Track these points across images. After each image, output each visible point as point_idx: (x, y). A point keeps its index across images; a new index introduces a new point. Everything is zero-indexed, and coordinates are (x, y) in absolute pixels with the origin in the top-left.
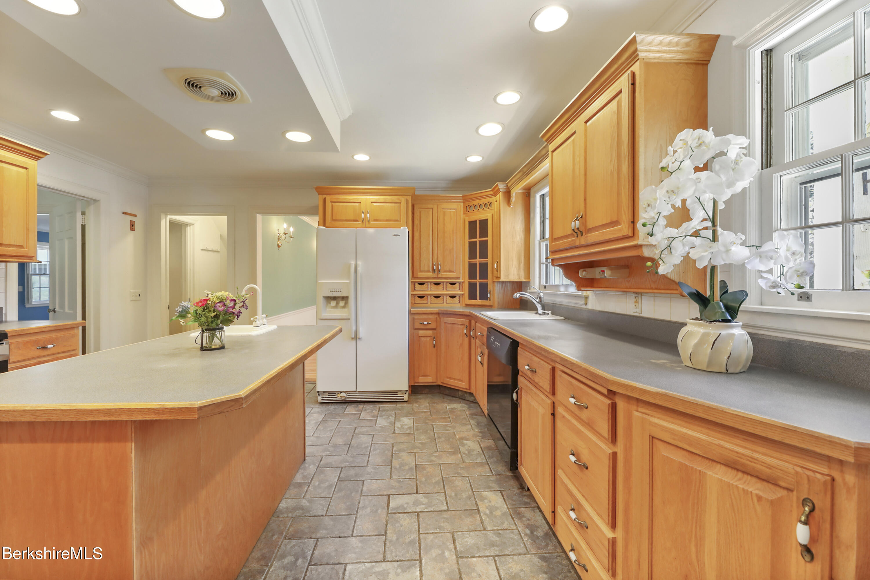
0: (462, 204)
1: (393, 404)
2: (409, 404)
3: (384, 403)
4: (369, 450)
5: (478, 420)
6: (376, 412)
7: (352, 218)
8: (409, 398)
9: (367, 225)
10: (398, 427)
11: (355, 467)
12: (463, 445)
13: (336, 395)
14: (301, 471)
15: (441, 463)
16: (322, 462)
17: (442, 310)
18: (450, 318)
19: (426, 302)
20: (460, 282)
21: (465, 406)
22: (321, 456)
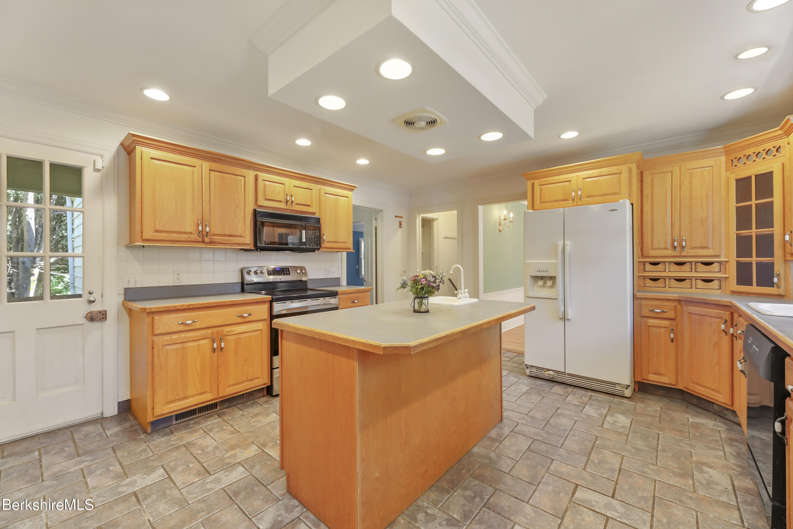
0: (723, 158)
1: (609, 396)
2: (631, 401)
3: (598, 392)
4: (567, 434)
5: (740, 449)
6: (585, 399)
7: (561, 198)
8: (632, 395)
9: (579, 203)
10: (609, 422)
11: (548, 444)
12: (701, 471)
13: (544, 371)
14: (496, 429)
15: (657, 479)
16: (517, 428)
17: (683, 297)
18: (698, 308)
19: (663, 285)
20: (722, 261)
21: (723, 426)
22: (517, 422)
